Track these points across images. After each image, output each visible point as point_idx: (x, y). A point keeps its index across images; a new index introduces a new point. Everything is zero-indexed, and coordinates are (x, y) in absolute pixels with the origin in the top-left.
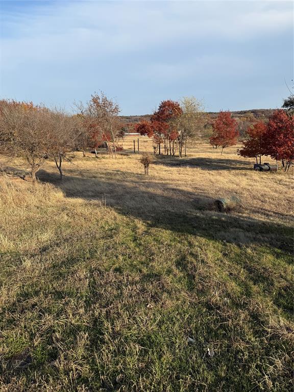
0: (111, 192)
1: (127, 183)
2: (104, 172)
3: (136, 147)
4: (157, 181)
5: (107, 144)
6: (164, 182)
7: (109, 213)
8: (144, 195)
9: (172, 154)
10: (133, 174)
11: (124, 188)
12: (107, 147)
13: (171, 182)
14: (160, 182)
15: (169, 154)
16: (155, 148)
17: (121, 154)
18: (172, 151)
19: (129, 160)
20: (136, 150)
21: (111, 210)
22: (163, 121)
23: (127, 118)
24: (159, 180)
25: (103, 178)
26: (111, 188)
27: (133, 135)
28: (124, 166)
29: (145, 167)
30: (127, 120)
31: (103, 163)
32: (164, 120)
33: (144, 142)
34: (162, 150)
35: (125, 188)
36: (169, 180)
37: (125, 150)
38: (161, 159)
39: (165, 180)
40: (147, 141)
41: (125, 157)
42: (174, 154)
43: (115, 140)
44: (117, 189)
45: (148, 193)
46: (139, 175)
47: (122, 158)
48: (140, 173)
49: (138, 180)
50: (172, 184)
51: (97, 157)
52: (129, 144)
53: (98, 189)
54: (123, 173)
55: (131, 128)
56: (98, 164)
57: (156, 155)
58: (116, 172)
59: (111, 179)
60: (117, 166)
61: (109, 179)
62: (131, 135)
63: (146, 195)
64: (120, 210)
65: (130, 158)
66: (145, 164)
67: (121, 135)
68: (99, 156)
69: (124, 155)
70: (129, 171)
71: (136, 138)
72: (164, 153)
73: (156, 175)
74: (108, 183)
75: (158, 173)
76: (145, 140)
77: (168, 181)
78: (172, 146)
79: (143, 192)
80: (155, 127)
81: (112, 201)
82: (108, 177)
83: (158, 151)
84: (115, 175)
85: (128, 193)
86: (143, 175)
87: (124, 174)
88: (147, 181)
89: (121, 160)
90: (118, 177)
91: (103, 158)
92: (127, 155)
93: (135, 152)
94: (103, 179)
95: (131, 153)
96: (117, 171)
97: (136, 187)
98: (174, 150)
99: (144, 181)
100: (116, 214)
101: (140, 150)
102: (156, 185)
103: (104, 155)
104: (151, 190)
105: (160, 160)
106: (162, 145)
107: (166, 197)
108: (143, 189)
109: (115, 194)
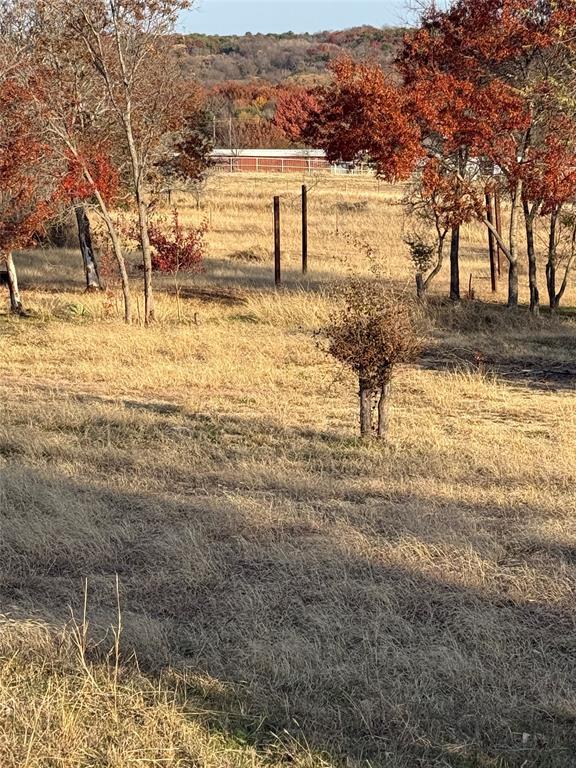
0: (130, 560)
1: (236, 500)
2: (73, 413)
3: (291, 244)
4: (448, 491)
5: (93, 217)
6: (500, 496)
7: (139, 719)
8: (370, 588)
9: (544, 298)
10: (278, 431)
11: (222, 531)
12: (86, 240)
13: (549, 499)
14: (474, 494)
15: (524, 296)
16: (420, 253)
17: (187, 294)
18: (541, 279)
19: (239, 334)
20: (290, 262)
21: (150, 701)
22: (481, 72)
23: (225, 46)
24: (464, 480)
25: (68, 458)
26: (125, 530)
27: (267, 164)
28: (206, 374)
29: (365, 385)
30: (227, 61)
31: (58, 351)
32: (493, 65)
33: (344, 208)
34: (473, 269)
35: (224, 537)
36: (539, 482)
37: (214, 264)
38: (465, 330)
39: (508, 483)
40: (360, 207)
41: (214, 310)
42: (554, 298)
43: (145, 197)
44: (169, 540)
45: (392, 574)
46: (320, 445)
47: (194, 321)
48: (322, 426)
49: (309, 480)
50: (558, 514)
51: (16, 310)
52: (237, 223)
53: (35, 534)
54: (207, 427)
55: (249, 114)
56: (27, 360)
57: (432, 302)
58: (151, 418)
59: (128, 466)
60: (157, 376)
61: (107, 465)
62: (249, 164)
63: (384, 592)
64: (211, 699)
65: (249, 318)
66: (360, 368)
67: (192, 161)
68: (33, 300)
69: (206, 297)
70: (247, 413)
71: (288, 185)
72: (483, 290)
73: (443, 442)
74: (108, 498)
75: (450, 430)
76: (349, 195)
77: (529, 494)
78: (541, 246)
79: (360, 570)
80: (431, 108)
81: (151, 629)
82: (99, 451)
83: (444, 277)
84: (150, 435)
85: (248, 570)
86: (350, 442)
87: (214, 433)
88: (376, 484)
89: (185, 332)
90: (169, 455)
91: (63, 314)
92: (229, 300)
93: (277, 280)
94: (66, 468)
95: (255, 282)
96: (163, 410)
97: (307, 530)
98: (559, 274)
99: (357, 484)
100: (190, 730)
101: (312, 265)
102: (444, 520)
103: (65, 298)
104: (411, 552)
105: (458, 340)
106: (473, 233)
107: (526, 612)
108: (356, 542)
109: (162, 576)
